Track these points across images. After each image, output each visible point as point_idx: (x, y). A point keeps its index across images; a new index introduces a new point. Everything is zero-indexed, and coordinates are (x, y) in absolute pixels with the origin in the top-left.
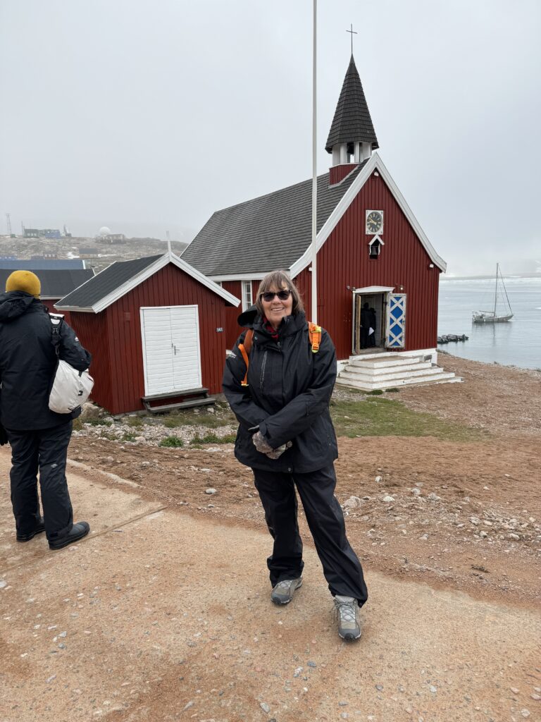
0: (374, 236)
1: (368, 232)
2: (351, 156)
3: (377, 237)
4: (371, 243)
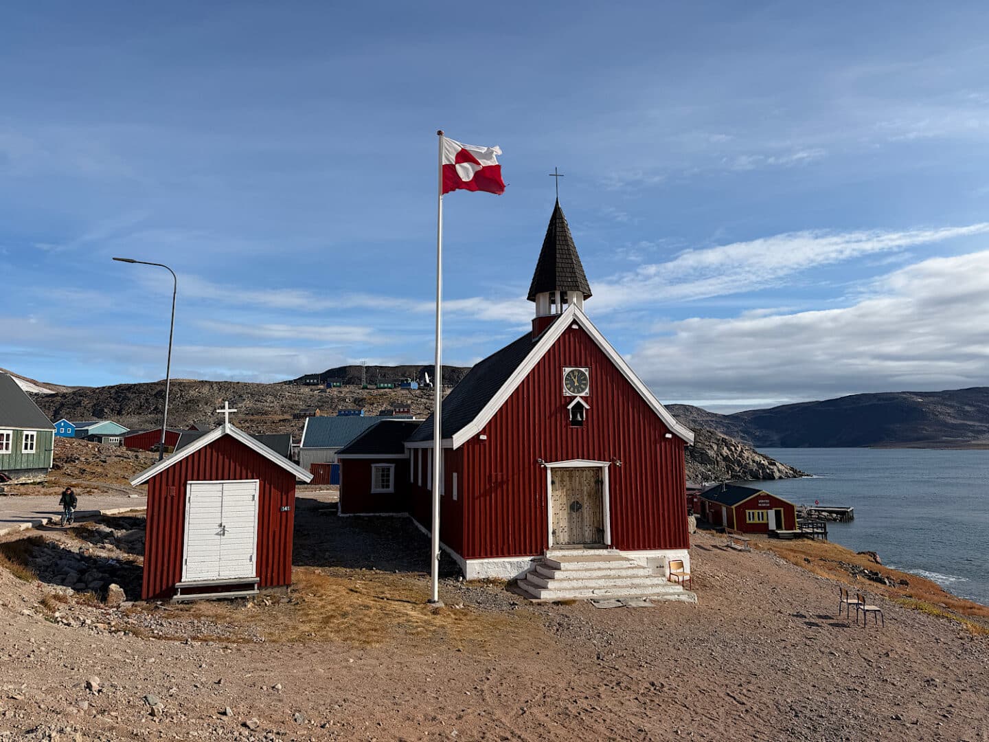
0: (575, 397)
1: (567, 392)
2: (552, 305)
3: (578, 399)
4: (570, 407)
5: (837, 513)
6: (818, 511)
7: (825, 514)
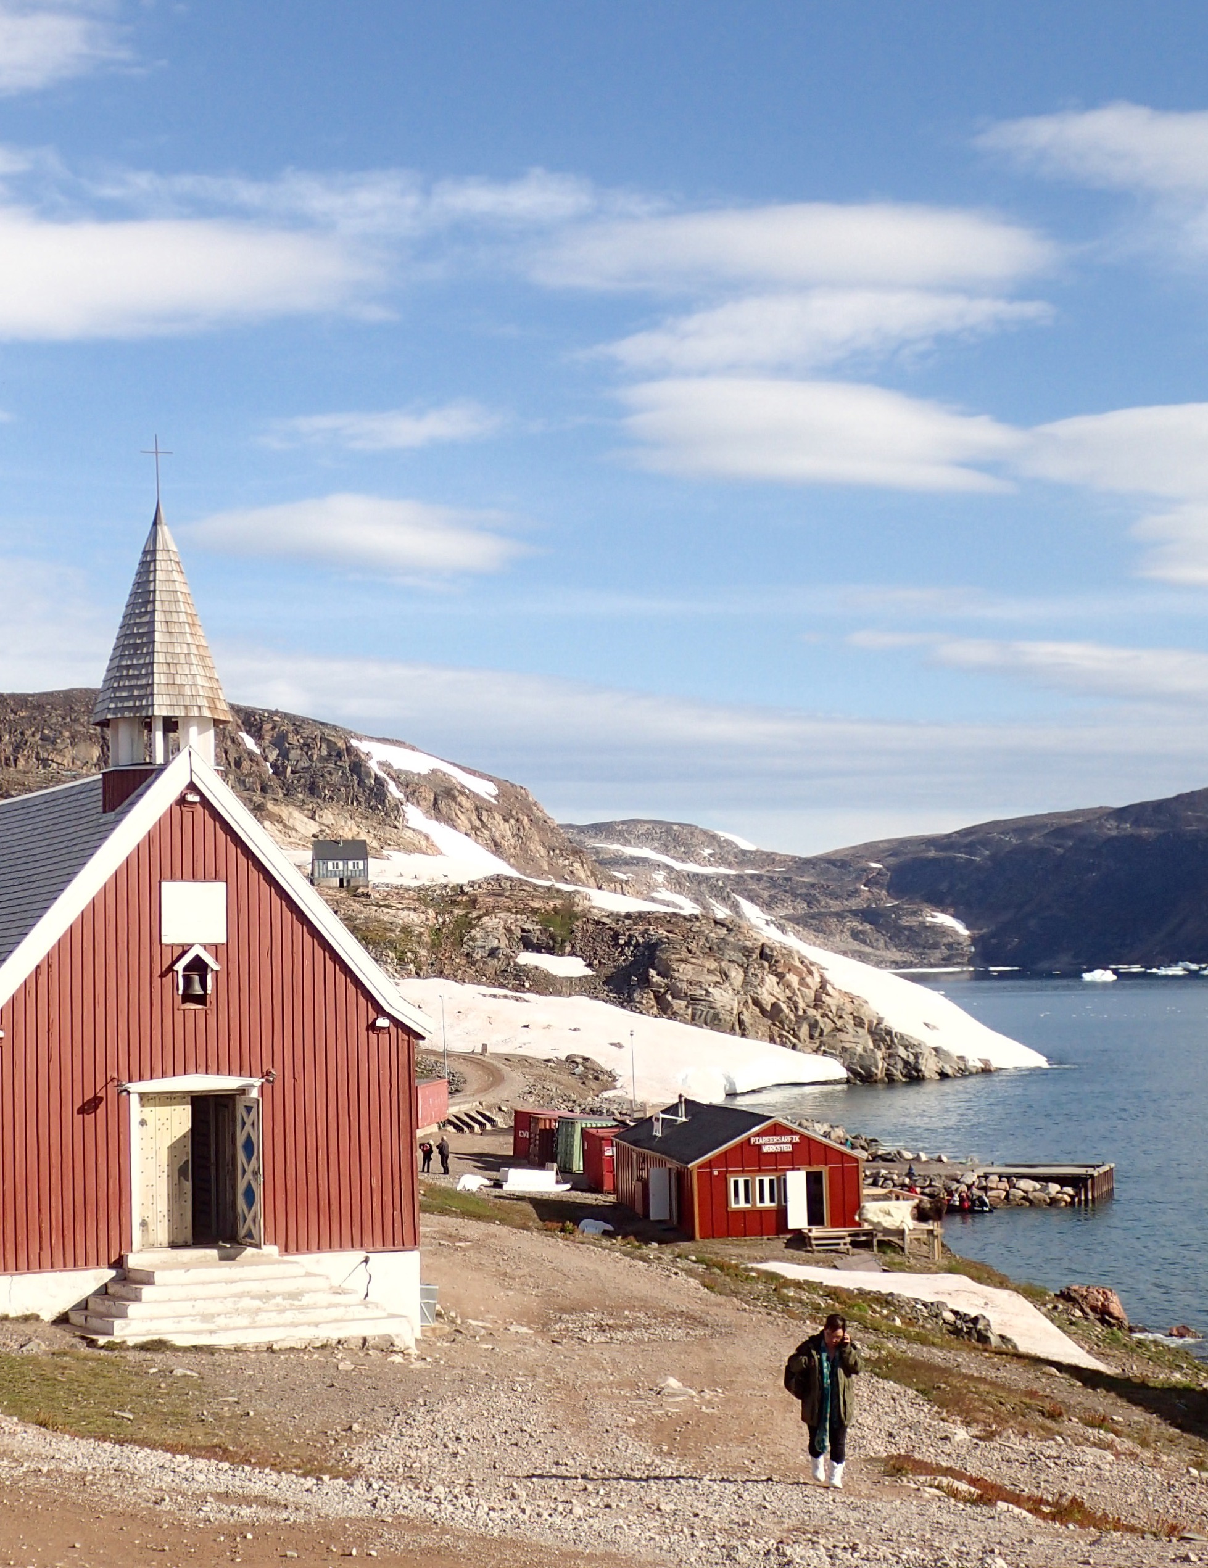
0: (192, 946)
3: (197, 950)
4: (178, 967)
5: (1062, 1180)
6: (1009, 1177)
7: (1026, 1184)
